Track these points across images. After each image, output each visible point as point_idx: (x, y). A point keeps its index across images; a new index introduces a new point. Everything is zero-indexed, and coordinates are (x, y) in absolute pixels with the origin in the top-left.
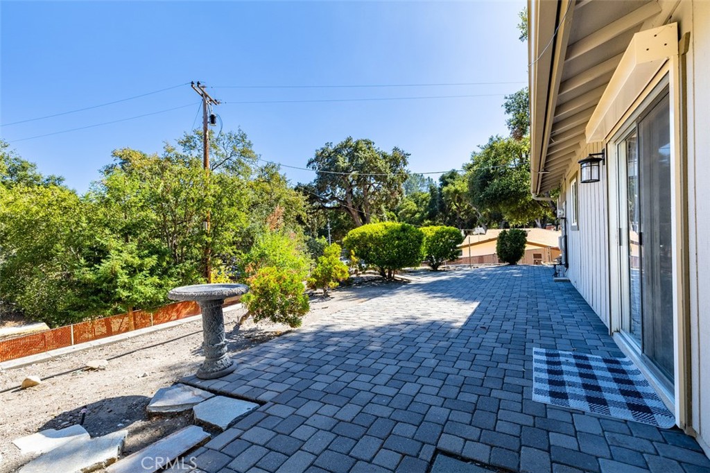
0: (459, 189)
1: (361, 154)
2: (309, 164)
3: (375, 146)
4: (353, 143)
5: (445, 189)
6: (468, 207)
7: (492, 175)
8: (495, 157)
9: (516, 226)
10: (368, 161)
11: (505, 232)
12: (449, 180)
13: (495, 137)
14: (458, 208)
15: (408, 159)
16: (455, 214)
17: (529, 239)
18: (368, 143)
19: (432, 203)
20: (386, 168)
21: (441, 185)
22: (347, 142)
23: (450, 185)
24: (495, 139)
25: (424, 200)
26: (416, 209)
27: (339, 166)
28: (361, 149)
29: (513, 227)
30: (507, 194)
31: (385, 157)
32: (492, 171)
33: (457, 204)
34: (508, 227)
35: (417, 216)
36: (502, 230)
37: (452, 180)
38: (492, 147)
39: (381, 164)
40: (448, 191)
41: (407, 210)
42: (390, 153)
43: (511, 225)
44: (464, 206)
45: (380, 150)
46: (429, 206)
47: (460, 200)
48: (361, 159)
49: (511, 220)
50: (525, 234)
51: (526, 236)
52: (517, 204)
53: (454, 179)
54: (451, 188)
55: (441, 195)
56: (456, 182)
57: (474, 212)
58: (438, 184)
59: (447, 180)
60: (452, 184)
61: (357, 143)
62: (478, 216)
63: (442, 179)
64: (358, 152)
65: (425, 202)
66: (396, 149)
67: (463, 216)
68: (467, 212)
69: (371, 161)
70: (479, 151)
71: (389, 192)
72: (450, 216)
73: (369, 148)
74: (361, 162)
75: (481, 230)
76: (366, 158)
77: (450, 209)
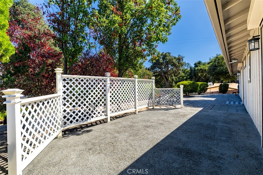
0: (202, 68)
1: (167, 58)
2: (149, 61)
3: (171, 55)
4: (164, 54)
5: (196, 68)
6: (206, 75)
7: (217, 66)
8: (218, 60)
9: (226, 82)
10: (170, 60)
11: (222, 84)
12: (198, 65)
13: (218, 54)
14: (201, 75)
15: (184, 59)
16: (200, 77)
17: (230, 87)
18: (169, 53)
19: (190, 73)
20: (176, 62)
21: (195, 67)
22: (162, 54)
23: (199, 67)
24: (218, 55)
25: (187, 72)
26: (184, 75)
27: (160, 62)
28: (167, 56)
29: (225, 83)
30: (222, 72)
31: (175, 58)
32: (217, 65)
33: (201, 73)
34: (223, 83)
35: (185, 78)
36: (221, 84)
37: (199, 65)
38: (217, 57)
39: (174, 61)
40: (198, 69)
41: (181, 76)
42: (177, 57)
43: (224, 82)
44: (204, 74)
45: (173, 56)
46: (189, 74)
47: (202, 72)
48: (168, 59)
49: (224, 80)
50: (228, 85)
51: (229, 85)
52: (226, 75)
53: (200, 64)
54: (199, 68)
55: (195, 70)
56: (201, 66)
57: (208, 77)
58: (193, 66)
59: (197, 65)
60: (200, 66)
61: (166, 54)
62: (210, 78)
63: (195, 64)
64: (166, 57)
65: (187, 73)
66: (179, 55)
67: (203, 78)
68: (205, 77)
69: (171, 60)
70: (212, 58)
71: (176, 70)
72: (198, 78)
73: (169, 55)
74: (167, 60)
75: (211, 83)
76: (169, 59)
77: (198, 75)
